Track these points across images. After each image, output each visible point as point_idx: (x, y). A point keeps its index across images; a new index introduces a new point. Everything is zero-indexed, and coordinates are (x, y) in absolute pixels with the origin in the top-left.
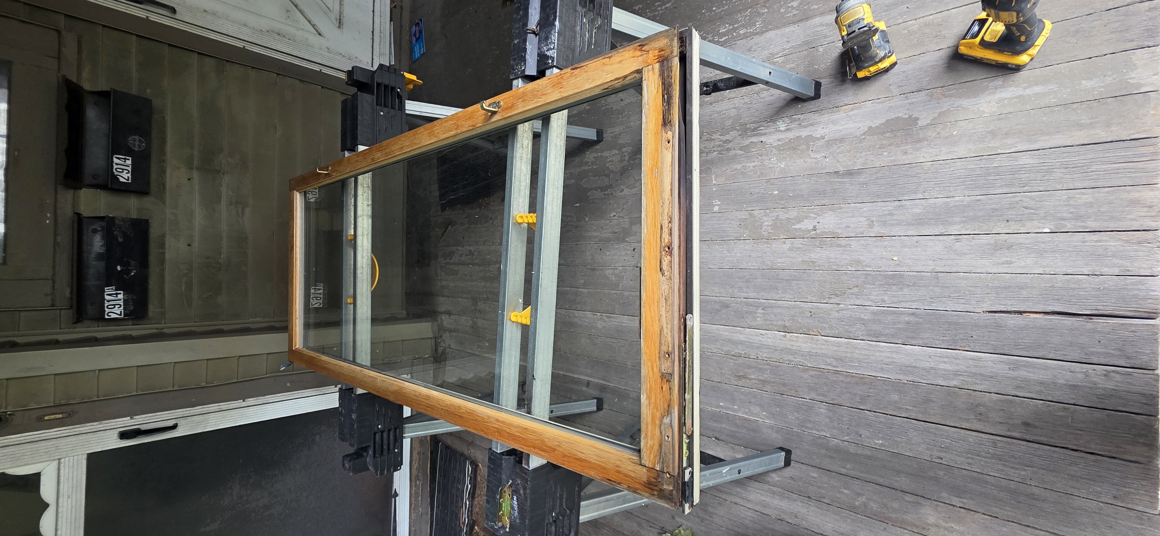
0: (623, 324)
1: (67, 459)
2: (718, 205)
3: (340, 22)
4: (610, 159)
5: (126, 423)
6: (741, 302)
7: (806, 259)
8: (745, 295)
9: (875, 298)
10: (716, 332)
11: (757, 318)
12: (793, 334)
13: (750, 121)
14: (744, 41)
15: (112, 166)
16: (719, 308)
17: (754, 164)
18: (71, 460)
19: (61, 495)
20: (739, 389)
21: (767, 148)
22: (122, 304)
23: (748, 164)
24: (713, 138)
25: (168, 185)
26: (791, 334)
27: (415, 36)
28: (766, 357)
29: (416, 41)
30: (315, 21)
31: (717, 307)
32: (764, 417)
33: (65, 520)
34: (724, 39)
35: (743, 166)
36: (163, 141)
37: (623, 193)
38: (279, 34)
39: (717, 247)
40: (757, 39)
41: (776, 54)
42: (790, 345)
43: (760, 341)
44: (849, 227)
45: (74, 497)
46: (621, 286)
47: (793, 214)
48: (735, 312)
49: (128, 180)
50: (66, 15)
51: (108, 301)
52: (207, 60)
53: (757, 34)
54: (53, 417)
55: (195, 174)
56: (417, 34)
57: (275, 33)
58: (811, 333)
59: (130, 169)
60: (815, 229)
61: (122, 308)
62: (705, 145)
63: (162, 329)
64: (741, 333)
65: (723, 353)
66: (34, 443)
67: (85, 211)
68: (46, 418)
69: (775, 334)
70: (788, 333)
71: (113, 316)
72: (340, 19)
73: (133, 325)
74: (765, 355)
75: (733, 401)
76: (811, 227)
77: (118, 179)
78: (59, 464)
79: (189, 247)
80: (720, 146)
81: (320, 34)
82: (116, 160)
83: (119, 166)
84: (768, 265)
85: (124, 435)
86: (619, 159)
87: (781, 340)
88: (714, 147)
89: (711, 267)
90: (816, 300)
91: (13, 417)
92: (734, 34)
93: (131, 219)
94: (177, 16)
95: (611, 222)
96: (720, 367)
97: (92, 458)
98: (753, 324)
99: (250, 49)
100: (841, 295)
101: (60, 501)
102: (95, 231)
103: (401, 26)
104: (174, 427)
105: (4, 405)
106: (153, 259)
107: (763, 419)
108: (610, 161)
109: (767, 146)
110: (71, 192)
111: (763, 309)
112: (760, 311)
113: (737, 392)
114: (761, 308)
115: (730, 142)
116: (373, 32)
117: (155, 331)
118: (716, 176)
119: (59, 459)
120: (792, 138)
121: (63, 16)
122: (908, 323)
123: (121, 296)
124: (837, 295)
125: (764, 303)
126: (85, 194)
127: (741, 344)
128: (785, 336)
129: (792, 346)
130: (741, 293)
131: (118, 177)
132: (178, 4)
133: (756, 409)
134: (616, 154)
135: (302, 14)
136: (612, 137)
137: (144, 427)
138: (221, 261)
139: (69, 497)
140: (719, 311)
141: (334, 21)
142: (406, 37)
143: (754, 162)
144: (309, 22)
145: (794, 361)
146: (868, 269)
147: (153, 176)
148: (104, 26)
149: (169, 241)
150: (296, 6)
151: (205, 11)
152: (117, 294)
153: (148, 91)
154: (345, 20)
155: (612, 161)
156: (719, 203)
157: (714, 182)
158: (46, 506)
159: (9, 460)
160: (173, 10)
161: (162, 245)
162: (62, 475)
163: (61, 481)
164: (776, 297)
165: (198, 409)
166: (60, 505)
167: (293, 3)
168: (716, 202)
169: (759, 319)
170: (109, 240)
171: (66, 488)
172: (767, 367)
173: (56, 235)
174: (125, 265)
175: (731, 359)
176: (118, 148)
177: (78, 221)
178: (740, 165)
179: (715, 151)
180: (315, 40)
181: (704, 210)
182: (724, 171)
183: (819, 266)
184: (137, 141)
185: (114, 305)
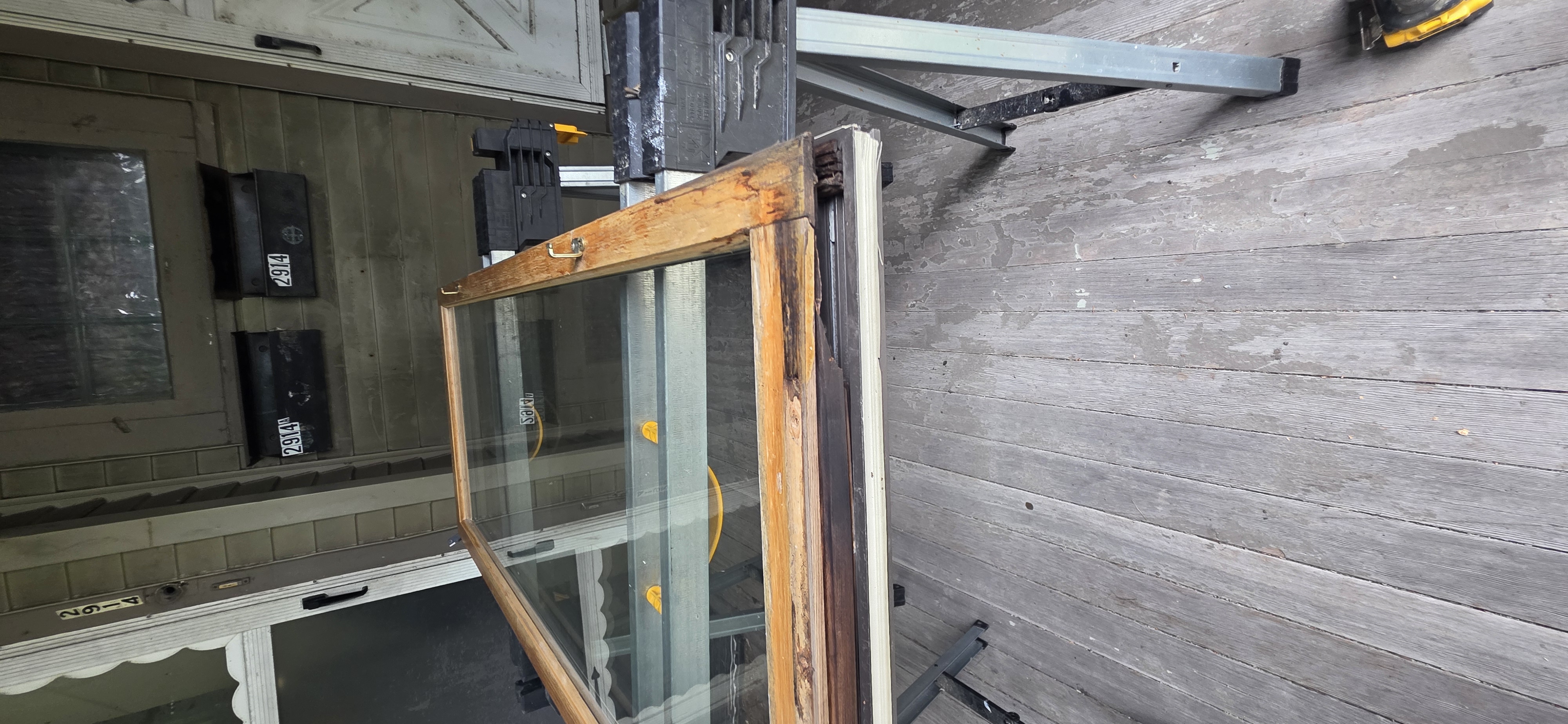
0: (931, 480)
1: (250, 632)
2: (1085, 298)
3: (531, 25)
4: (904, 212)
5: (310, 588)
6: (1128, 474)
7: (1256, 410)
8: (1136, 462)
9: (1410, 505)
10: (1082, 517)
11: (1158, 505)
12: (1228, 546)
13: (1146, 143)
15: (268, 269)
16: (1088, 478)
17: (1153, 225)
18: (254, 633)
19: (249, 672)
20: (1123, 621)
21: (1180, 194)
22: (300, 437)
23: (1142, 226)
24: (1075, 174)
25: (339, 282)
26: (1224, 545)
28: (1174, 577)
30: (497, 30)
31: (1084, 475)
32: (1170, 679)
33: (256, 701)
35: (1133, 228)
36: (326, 225)
37: (925, 270)
38: (452, 58)
39: (1083, 372)
42: (1222, 564)
43: (1162, 546)
44: (1355, 358)
45: (263, 675)
46: (925, 420)
47: (1232, 323)
48: (1116, 489)
49: (288, 283)
50: (196, 80)
51: (284, 436)
52: (367, 109)
54: (228, 585)
55: (369, 264)
57: (448, 56)
58: (1264, 549)
59: (288, 269)
60: (1277, 355)
61: (300, 442)
62: (1062, 189)
63: (351, 463)
64: (1126, 527)
65: (1094, 554)
66: (211, 616)
67: (249, 325)
68: (221, 587)
69: (1191, 540)
70: (1218, 542)
71: (292, 453)
72: (531, 21)
73: (319, 459)
74: (1171, 573)
75: (1112, 637)
76: (1269, 352)
77: (276, 284)
78: (243, 637)
79: (370, 358)
80: (1088, 190)
81: (505, 48)
82: (271, 261)
83: (276, 268)
84: (1179, 414)
85: (309, 603)
86: (918, 212)
87: (1204, 551)
88: (1077, 192)
89: (1073, 405)
90: (1278, 491)
91: (188, 587)
93: (298, 332)
94: (323, 57)
95: (907, 315)
96: (1088, 578)
97: (277, 630)
98: (1151, 514)
99: (417, 85)
100: (1330, 489)
101: (249, 679)
102: (263, 349)
104: (365, 590)
105: (176, 572)
106: (332, 376)
107: (1166, 680)
108: (904, 216)
109: (1180, 191)
110: (229, 305)
111: (1168, 492)
112: (1163, 494)
113: (1118, 624)
114: (1164, 490)
115: (1107, 182)
116: (577, 31)
117: (343, 465)
118: (1082, 246)
119: (243, 632)
120: (1233, 174)
121: (193, 82)
122: (1489, 567)
123: (297, 429)
124: (1322, 488)
125: (1171, 482)
126: (247, 304)
127: (1127, 545)
128: (1211, 547)
129: (1225, 566)
130: (1127, 456)
131: (276, 281)
132: (322, 40)
133: (1155, 662)
134: (913, 204)
135: (480, 23)
136: (906, 174)
137: (331, 593)
138: (411, 372)
139: (257, 675)
140: (1087, 483)
141: (523, 25)
143: (1154, 220)
144: (490, 32)
145: (1228, 594)
146: (1395, 446)
147: (321, 274)
148: (240, 86)
149: (349, 354)
150: (470, 13)
151: (357, 43)
152: (292, 426)
153: (302, 163)
154: (537, 21)
155: (907, 215)
156: (1087, 294)
157: (1078, 256)
158: (237, 684)
159: (189, 635)
160: (317, 51)
161: (341, 359)
162: (246, 650)
163: (247, 656)
164: (1196, 474)
165: (389, 569)
166: (250, 684)
167: (466, 9)
168: (1081, 292)
169: (1160, 508)
170: (277, 359)
171: (253, 665)
172: (1175, 594)
173: (221, 358)
174: (298, 389)
175: (1108, 567)
176: (271, 245)
177: (241, 339)
178: (1126, 227)
179: (1080, 200)
180: (500, 57)
181: (1062, 306)
182: (1096, 237)
183: (1284, 428)
184: (293, 232)
185: (291, 440)
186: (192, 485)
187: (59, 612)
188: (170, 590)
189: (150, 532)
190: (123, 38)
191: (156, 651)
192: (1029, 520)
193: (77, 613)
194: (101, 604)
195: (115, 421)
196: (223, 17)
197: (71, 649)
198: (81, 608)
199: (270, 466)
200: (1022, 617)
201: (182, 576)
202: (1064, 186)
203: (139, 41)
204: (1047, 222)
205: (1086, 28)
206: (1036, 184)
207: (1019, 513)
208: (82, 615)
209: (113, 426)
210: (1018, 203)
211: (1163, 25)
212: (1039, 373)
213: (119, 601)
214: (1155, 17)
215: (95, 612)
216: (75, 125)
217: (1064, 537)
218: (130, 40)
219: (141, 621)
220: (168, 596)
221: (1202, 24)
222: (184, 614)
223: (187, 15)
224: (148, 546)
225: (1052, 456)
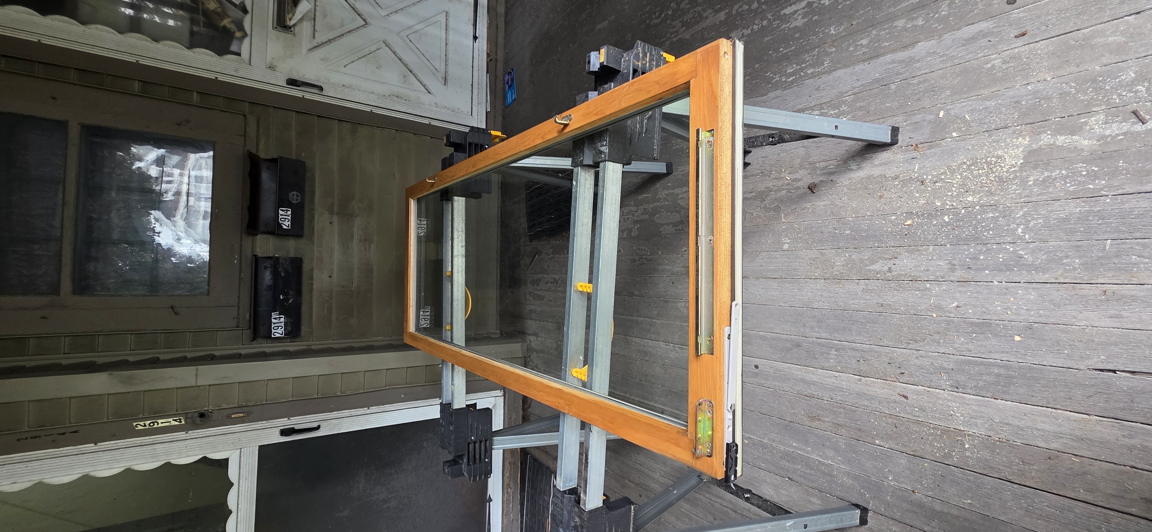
1: (246, 449)
2: (788, 243)
3: (445, 80)
4: (681, 196)
5: (285, 423)
6: (813, 342)
7: (881, 301)
8: (818, 335)
9: (959, 346)
10: (787, 370)
11: (831, 359)
12: (869, 379)
14: (812, 80)
15: (278, 217)
16: (790, 346)
17: (823, 203)
18: (248, 450)
19: (241, 477)
20: (813, 430)
21: (837, 187)
22: (283, 326)
23: (818, 203)
24: (782, 176)
25: (316, 228)
26: (867, 378)
27: (508, 83)
28: (840, 400)
29: (509, 89)
30: (425, 82)
31: (788, 345)
32: (839, 462)
33: (243, 497)
34: (791, 79)
35: (813, 205)
36: (313, 193)
38: (398, 97)
39: (787, 285)
40: (825, 78)
41: (845, 93)
42: (866, 390)
43: (833, 383)
44: (928, 270)
45: (250, 479)
47: (866, 255)
48: (807, 351)
49: (288, 227)
50: (250, 102)
51: (274, 324)
52: (344, 124)
53: (825, 73)
54: (237, 415)
55: (335, 218)
56: (510, 82)
57: (395, 96)
58: (888, 378)
59: (290, 218)
60: (890, 270)
61: (283, 329)
62: (774, 183)
63: (310, 346)
64: (813, 374)
65: (795, 392)
66: (225, 435)
67: (260, 253)
68: (233, 416)
69: (850, 377)
70: (864, 377)
71: (277, 335)
72: (446, 78)
73: (291, 342)
74: (839, 398)
75: (806, 442)
76: (886, 268)
77: (282, 226)
78: (241, 452)
79: (328, 278)
80: (788, 184)
81: (429, 93)
82: (281, 212)
83: (283, 217)
84: (840, 306)
85: (284, 432)
87: (857, 383)
88: (782, 185)
89: (782, 305)
90: (893, 345)
91: (213, 414)
92: (802, 74)
93: (290, 258)
94: (324, 93)
95: (682, 256)
96: (792, 407)
97: (262, 449)
98: (826, 365)
99: (376, 112)
100: (920, 341)
101: (241, 481)
102: (266, 268)
103: (496, 76)
104: (318, 428)
105: (207, 404)
106: (305, 289)
107: (838, 464)
108: (681, 198)
109: (837, 185)
110: (251, 238)
111: (836, 351)
112: (833, 352)
113: (810, 433)
114: (834, 349)
115: (799, 180)
116: (472, 85)
117: (306, 347)
118: (786, 215)
119: (241, 449)
120: (864, 177)
121: (247, 104)
122: (998, 375)
123: (282, 320)
124: (916, 341)
125: (837, 345)
126: (260, 238)
127: (814, 385)
128: (860, 380)
129: (868, 390)
130: (813, 332)
132: (324, 83)
133: (831, 453)
135: (415, 77)
136: (683, 175)
137: (297, 427)
138: (353, 289)
139: (246, 479)
140: (791, 349)
141: (441, 80)
142: (500, 85)
143: (824, 201)
144: (421, 83)
145: (870, 407)
146: (950, 315)
147: (306, 222)
148: (274, 107)
149: (316, 274)
150: (411, 71)
151: (343, 85)
152: (280, 318)
153: (303, 154)
154: (449, 78)
155: (683, 198)
156: (789, 241)
157: (783, 220)
158: (232, 484)
159: (209, 447)
160: (321, 88)
161: (311, 278)
162: (242, 461)
163: (242, 466)
164: (850, 339)
165: (335, 414)
166: (241, 485)
167: (408, 69)
168: (785, 240)
169: (832, 361)
170: (275, 274)
171: (244, 472)
172: (842, 410)
173: (240, 271)
174: (285, 294)
175: (803, 399)
176: (282, 202)
177: (256, 260)
178: (810, 204)
179: (784, 190)
180: (425, 98)
181: (773, 248)
182: (794, 209)
183: (895, 310)
184: (295, 196)
185: (278, 327)
186: (212, 352)
187: (135, 424)
188: (202, 415)
189: (196, 375)
190: (212, 76)
191: (188, 456)
192: (756, 375)
193: (145, 426)
194: (160, 421)
195: (172, 307)
196: (270, 67)
197: (139, 449)
198: (148, 422)
199: (260, 344)
200: (752, 437)
201: (210, 407)
202: (775, 182)
203: (221, 78)
204: (766, 202)
205: (786, 99)
206: (760, 181)
207: (750, 372)
208: (147, 427)
209: (170, 310)
210: (751, 191)
211: (826, 101)
212: (761, 287)
213: (170, 420)
214: (822, 96)
215: (156, 426)
216: (178, 124)
217: (777, 384)
218: (216, 78)
219: (181, 435)
220: (201, 419)
221: (846, 101)
222: (208, 432)
223: (250, 65)
224: (194, 385)
225: (769, 335)
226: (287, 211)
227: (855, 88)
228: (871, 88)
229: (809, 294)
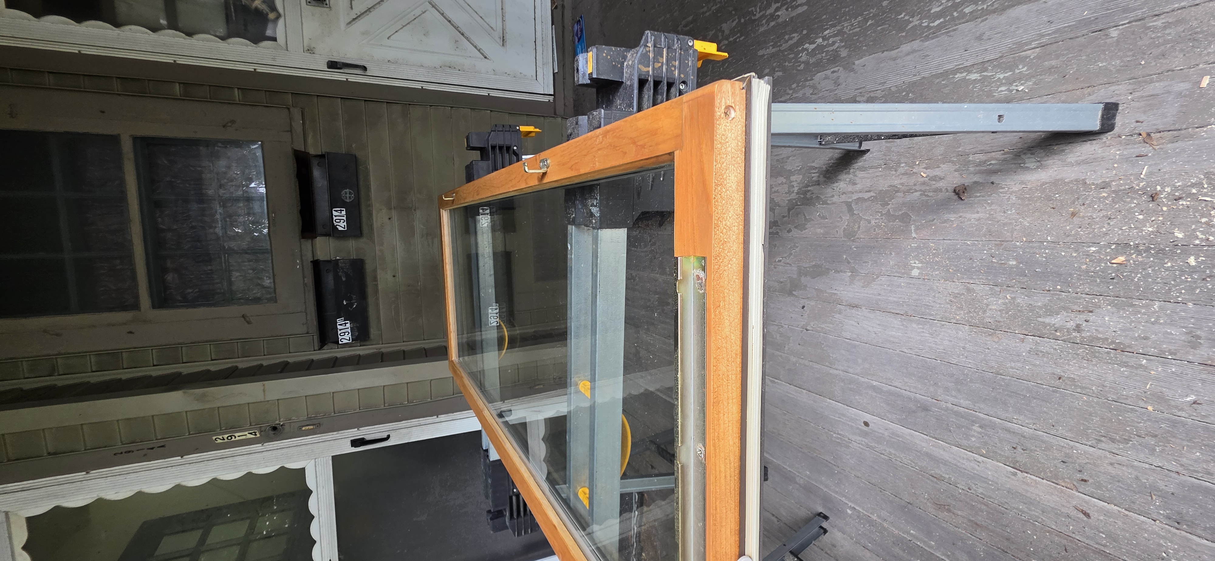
1: (319, 459)
2: (918, 268)
3: (503, 40)
5: (356, 433)
6: (948, 409)
7: (1058, 371)
8: (955, 401)
9: (1190, 463)
10: (908, 437)
11: (973, 436)
12: (1029, 475)
13: (974, 150)
14: (971, 25)
15: (333, 219)
16: (914, 408)
17: (976, 216)
18: (322, 460)
19: (318, 485)
20: (940, 522)
21: (1001, 193)
22: (350, 331)
23: (968, 216)
24: (914, 170)
25: (375, 226)
26: (1026, 475)
27: (577, 35)
28: (982, 493)
29: (578, 42)
30: (480, 45)
31: (911, 405)
33: (322, 503)
34: (937, 22)
35: (960, 217)
36: (368, 188)
38: (450, 67)
39: (914, 326)
40: (993, 20)
42: (1024, 489)
43: (973, 469)
45: (327, 488)
47: (1040, 300)
48: (937, 419)
49: (344, 228)
50: (292, 93)
51: (340, 330)
52: (393, 107)
53: (994, 12)
54: (307, 427)
55: (394, 214)
56: (579, 33)
57: (447, 66)
58: (1060, 482)
59: (345, 218)
60: (1078, 329)
61: (350, 334)
62: (902, 181)
63: (380, 349)
64: (945, 450)
65: (917, 467)
67: (321, 256)
68: (303, 428)
69: (999, 467)
70: (1022, 471)
71: (345, 341)
72: (503, 37)
73: (360, 346)
74: (980, 490)
75: (929, 533)
76: (1071, 324)
77: (337, 229)
78: (315, 462)
79: (393, 278)
80: (924, 183)
81: (486, 58)
82: (334, 213)
83: (337, 218)
84: (992, 367)
85: (356, 443)
87: (1009, 478)
89: (905, 350)
90: (1073, 438)
91: (284, 427)
92: (955, 14)
93: (350, 260)
94: (368, 73)
95: (775, 268)
96: (912, 485)
97: (336, 460)
98: (965, 442)
99: (427, 88)
100: (1119, 441)
101: (319, 489)
102: (328, 271)
103: (563, 27)
104: (388, 437)
105: (278, 417)
106: (370, 290)
109: (1001, 190)
110: (310, 241)
111: (981, 427)
112: (976, 427)
114: (977, 425)
115: (941, 179)
116: (535, 42)
117: (375, 350)
118: (917, 229)
119: (315, 459)
120: (1048, 181)
121: (290, 95)
123: (348, 325)
124: (1113, 440)
125: (983, 419)
126: (320, 241)
127: (945, 464)
128: (1015, 474)
129: (1027, 491)
130: (948, 395)
131: (337, 227)
132: (367, 61)
135: (468, 41)
136: (778, 160)
137: (368, 438)
138: (419, 288)
139: (323, 487)
140: (914, 412)
141: (498, 40)
142: (568, 37)
143: (978, 212)
144: (476, 47)
145: (1027, 513)
147: (364, 220)
148: (318, 96)
149: (380, 275)
150: (463, 34)
151: (389, 61)
152: (345, 324)
153: (354, 146)
154: (507, 37)
156: (920, 265)
157: (914, 235)
158: (311, 492)
160: (365, 68)
161: (375, 279)
162: (317, 470)
163: (318, 475)
164: (1004, 415)
165: (404, 423)
166: (319, 492)
167: (460, 32)
168: (915, 263)
169: (973, 439)
170: (337, 278)
171: (321, 482)
172: (983, 507)
173: (304, 277)
174: (349, 299)
175: (928, 479)
176: (335, 202)
177: (316, 264)
178: (955, 216)
179: (916, 191)
180: (482, 65)
181: (899, 273)
182: (930, 221)
183: (1082, 388)
184: (348, 193)
185: (344, 333)
186: (286, 360)
187: (214, 438)
188: (275, 428)
189: (264, 391)
190: (250, 68)
191: (267, 467)
192: (865, 434)
193: (224, 439)
194: (236, 435)
195: (243, 316)
196: (308, 50)
197: (220, 461)
198: (226, 436)
199: (331, 349)
200: (857, 508)
201: (282, 420)
202: (904, 179)
203: (260, 69)
204: (889, 207)
205: (928, 56)
206: (882, 176)
207: (858, 428)
208: (226, 440)
209: (242, 319)
210: (867, 189)
211: (992, 57)
212: (878, 322)
213: (246, 433)
214: (986, 50)
215: (233, 439)
216: (224, 126)
217: (893, 452)
218: (255, 69)
219: (258, 447)
220: (273, 432)
221: (1027, 57)
222: (282, 444)
223: (288, 50)
224: (263, 400)
225: (886, 388)
226: (341, 210)
227: (1044, 36)
228: (1072, 35)
229: (946, 343)
